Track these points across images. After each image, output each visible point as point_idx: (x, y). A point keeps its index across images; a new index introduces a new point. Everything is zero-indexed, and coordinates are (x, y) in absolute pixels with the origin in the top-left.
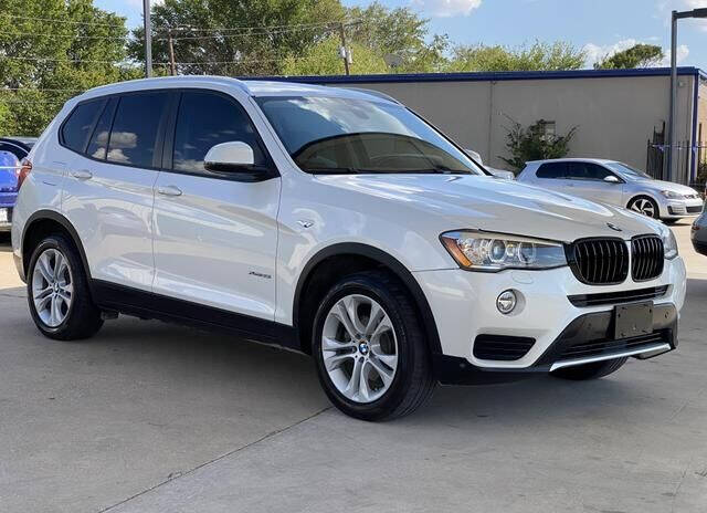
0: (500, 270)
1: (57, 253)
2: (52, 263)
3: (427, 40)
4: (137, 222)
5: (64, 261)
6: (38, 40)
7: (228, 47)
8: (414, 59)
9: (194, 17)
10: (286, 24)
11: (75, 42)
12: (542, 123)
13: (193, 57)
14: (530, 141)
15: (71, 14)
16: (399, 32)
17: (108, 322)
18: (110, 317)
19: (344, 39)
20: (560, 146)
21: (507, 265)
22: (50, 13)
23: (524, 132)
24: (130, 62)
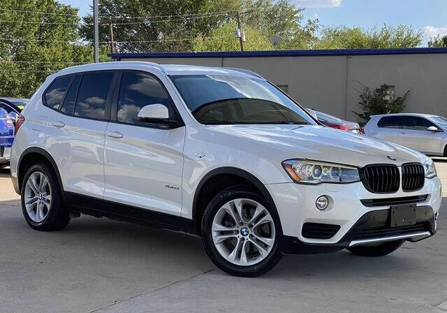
0: (318, 184)
1: (42, 174)
2: (38, 181)
3: (303, 24)
4: (90, 154)
5: (46, 180)
6: (14, 25)
7: (153, 30)
8: (293, 38)
9: (129, 7)
10: (197, 12)
11: (41, 26)
12: (385, 87)
13: (127, 36)
14: (375, 100)
15: (38, 7)
16: (282, 18)
17: (73, 219)
18: (75, 216)
19: (239, 24)
20: (398, 104)
21: (322, 180)
22: (23, 6)
23: (372, 94)
24: (81, 40)
